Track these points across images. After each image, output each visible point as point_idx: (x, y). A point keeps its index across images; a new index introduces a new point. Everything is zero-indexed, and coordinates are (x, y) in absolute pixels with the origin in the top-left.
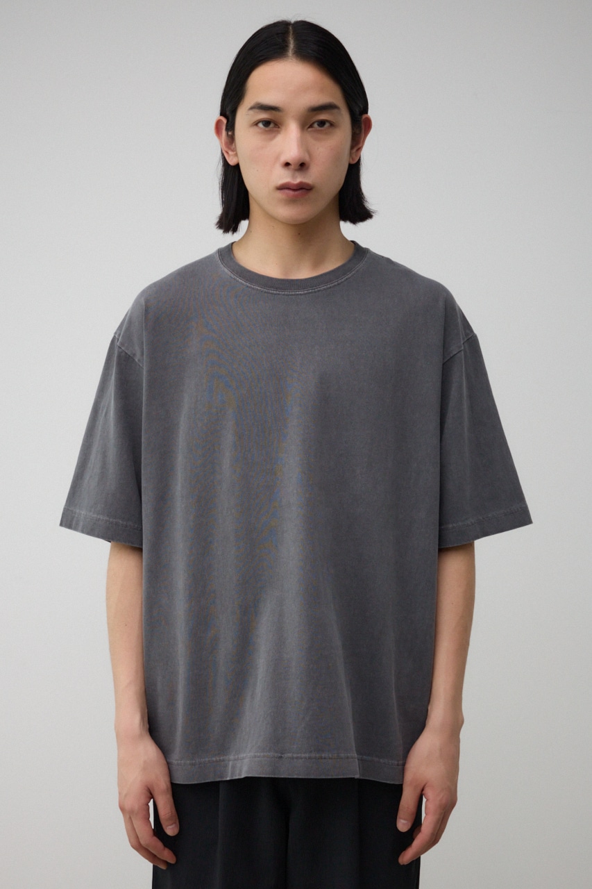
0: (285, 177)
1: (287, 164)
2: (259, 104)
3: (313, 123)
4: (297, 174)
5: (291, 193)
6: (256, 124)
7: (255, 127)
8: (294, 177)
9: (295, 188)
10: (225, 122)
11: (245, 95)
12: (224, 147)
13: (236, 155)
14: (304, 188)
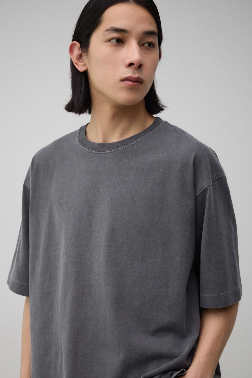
0: (129, 73)
1: (131, 65)
2: (114, 28)
3: (145, 43)
4: (136, 71)
5: (131, 83)
6: (109, 40)
7: (108, 42)
8: (134, 73)
9: (134, 80)
10: (78, 44)
11: (101, 23)
12: (75, 61)
13: (85, 65)
14: (139, 81)
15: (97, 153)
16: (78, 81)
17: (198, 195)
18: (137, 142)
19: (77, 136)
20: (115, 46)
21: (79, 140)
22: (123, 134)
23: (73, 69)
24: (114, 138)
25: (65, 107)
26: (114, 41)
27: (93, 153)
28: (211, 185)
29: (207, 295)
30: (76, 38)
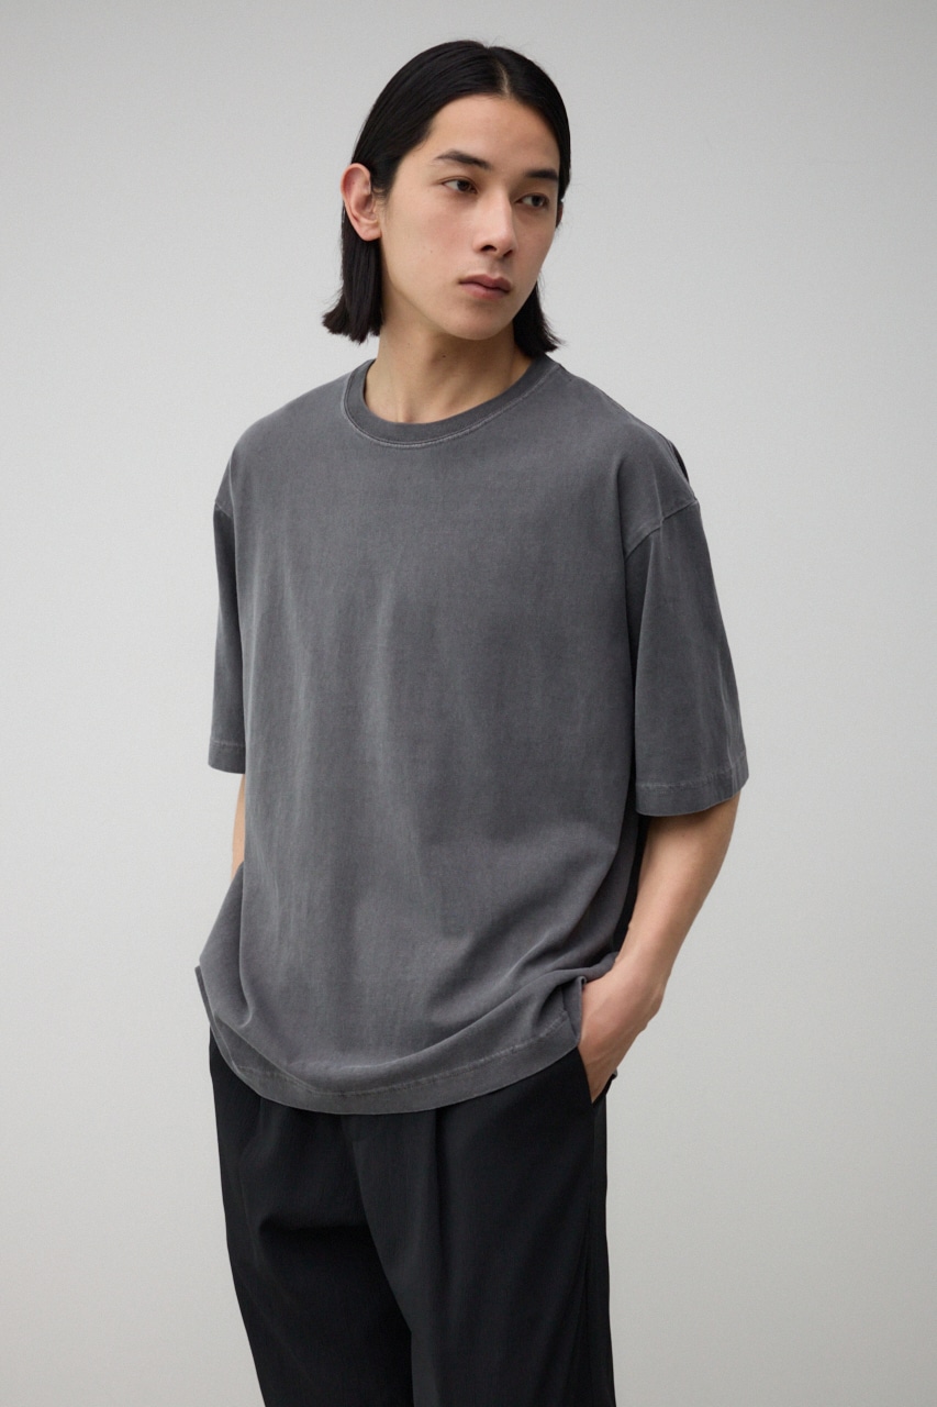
0: (478, 267)
1: (487, 248)
2: (456, 152)
3: (525, 197)
4: (497, 265)
5: (481, 291)
6: (444, 182)
7: (441, 186)
8: (492, 269)
9: (490, 285)
10: (365, 173)
11: (427, 137)
12: (352, 212)
13: (376, 225)
14: (501, 289)
15: (390, 447)
16: (359, 263)
17: (629, 550)
18: (486, 423)
19: (343, 397)
20: (456, 196)
21: (348, 410)
22: (453, 403)
23: (348, 229)
24: (432, 413)
25: (322, 320)
26: (454, 186)
27: (383, 446)
28: (659, 529)
29: (649, 785)
30: (362, 154)
